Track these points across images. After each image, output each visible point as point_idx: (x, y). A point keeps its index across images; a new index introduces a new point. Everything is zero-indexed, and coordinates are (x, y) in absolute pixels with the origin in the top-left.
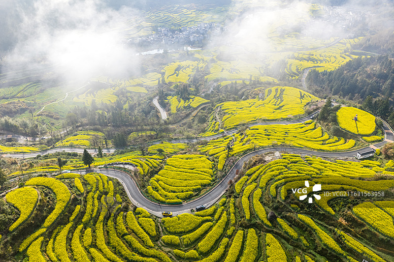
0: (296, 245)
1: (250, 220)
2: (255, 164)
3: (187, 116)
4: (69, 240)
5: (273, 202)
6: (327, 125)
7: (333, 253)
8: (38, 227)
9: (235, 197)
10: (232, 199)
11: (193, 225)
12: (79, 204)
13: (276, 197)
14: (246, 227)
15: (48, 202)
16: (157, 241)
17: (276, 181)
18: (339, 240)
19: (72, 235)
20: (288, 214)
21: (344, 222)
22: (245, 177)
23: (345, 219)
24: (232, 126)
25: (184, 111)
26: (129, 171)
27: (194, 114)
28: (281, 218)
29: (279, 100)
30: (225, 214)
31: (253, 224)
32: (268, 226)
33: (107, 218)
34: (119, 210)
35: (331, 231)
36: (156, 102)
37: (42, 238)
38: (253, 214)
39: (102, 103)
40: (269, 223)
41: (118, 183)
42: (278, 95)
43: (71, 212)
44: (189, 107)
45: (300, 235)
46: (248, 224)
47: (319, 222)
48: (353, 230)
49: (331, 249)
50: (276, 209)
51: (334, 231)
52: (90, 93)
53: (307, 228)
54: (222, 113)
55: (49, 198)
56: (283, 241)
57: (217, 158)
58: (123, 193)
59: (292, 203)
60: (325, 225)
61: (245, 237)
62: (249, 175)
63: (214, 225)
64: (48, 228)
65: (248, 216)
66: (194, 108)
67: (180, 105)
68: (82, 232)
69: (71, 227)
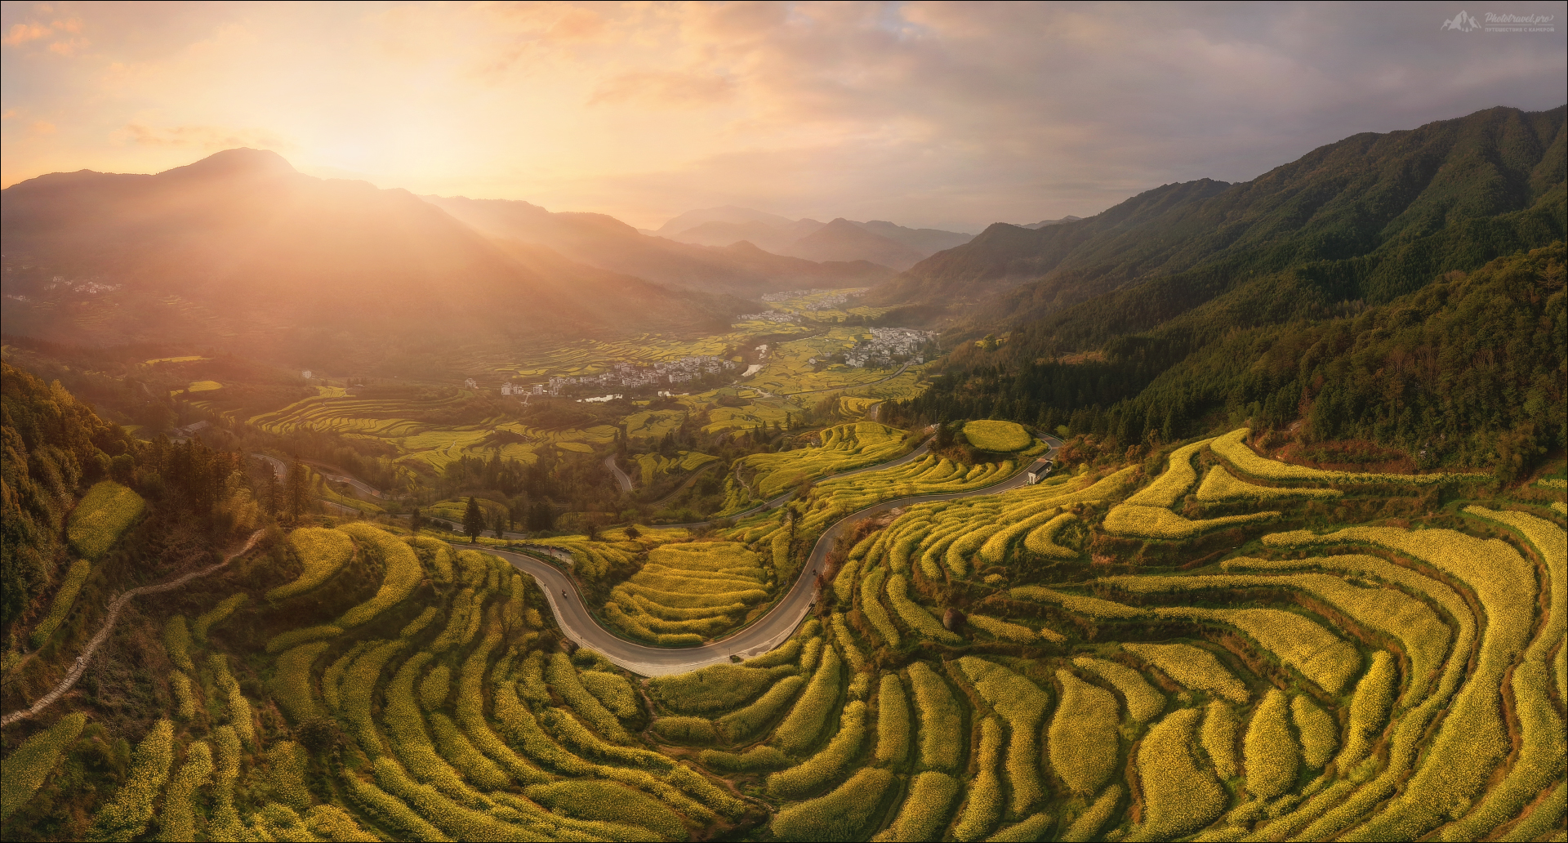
0: (1044, 652)
1: (901, 646)
2: (860, 537)
3: (677, 486)
4: (388, 674)
5: (940, 590)
6: (956, 452)
7: (1122, 623)
8: (327, 619)
9: (842, 610)
10: (836, 617)
11: (748, 690)
12: (434, 604)
13: (943, 579)
14: (897, 664)
15: (368, 576)
16: (639, 730)
17: (926, 549)
18: (1117, 594)
19: (398, 668)
20: (988, 600)
21: (1105, 560)
22: (851, 565)
23: (1102, 554)
24: (779, 489)
25: (670, 477)
26: (561, 566)
27: (691, 482)
28: (976, 613)
29: (851, 442)
30: (828, 651)
31: (912, 649)
32: (954, 643)
33: (495, 656)
34: (533, 646)
35: (1089, 592)
36: (611, 464)
37: (323, 646)
38: (902, 630)
39: (512, 460)
40: (952, 636)
41: (534, 584)
42: (845, 436)
43: (413, 614)
44: (678, 470)
45: (1037, 629)
46: (902, 656)
47: (1058, 585)
48: (1127, 564)
49: (1116, 618)
50: (954, 601)
51: (1096, 585)
52: (493, 446)
53: (1043, 609)
54: (751, 472)
55: (373, 569)
56: (1008, 659)
57: (768, 543)
58: (545, 609)
59: (986, 574)
60: (1074, 584)
61: (906, 687)
62: (860, 558)
63: (808, 680)
64: (349, 629)
65: (893, 640)
66: (689, 472)
67: (660, 466)
68: (424, 670)
69: (400, 649)
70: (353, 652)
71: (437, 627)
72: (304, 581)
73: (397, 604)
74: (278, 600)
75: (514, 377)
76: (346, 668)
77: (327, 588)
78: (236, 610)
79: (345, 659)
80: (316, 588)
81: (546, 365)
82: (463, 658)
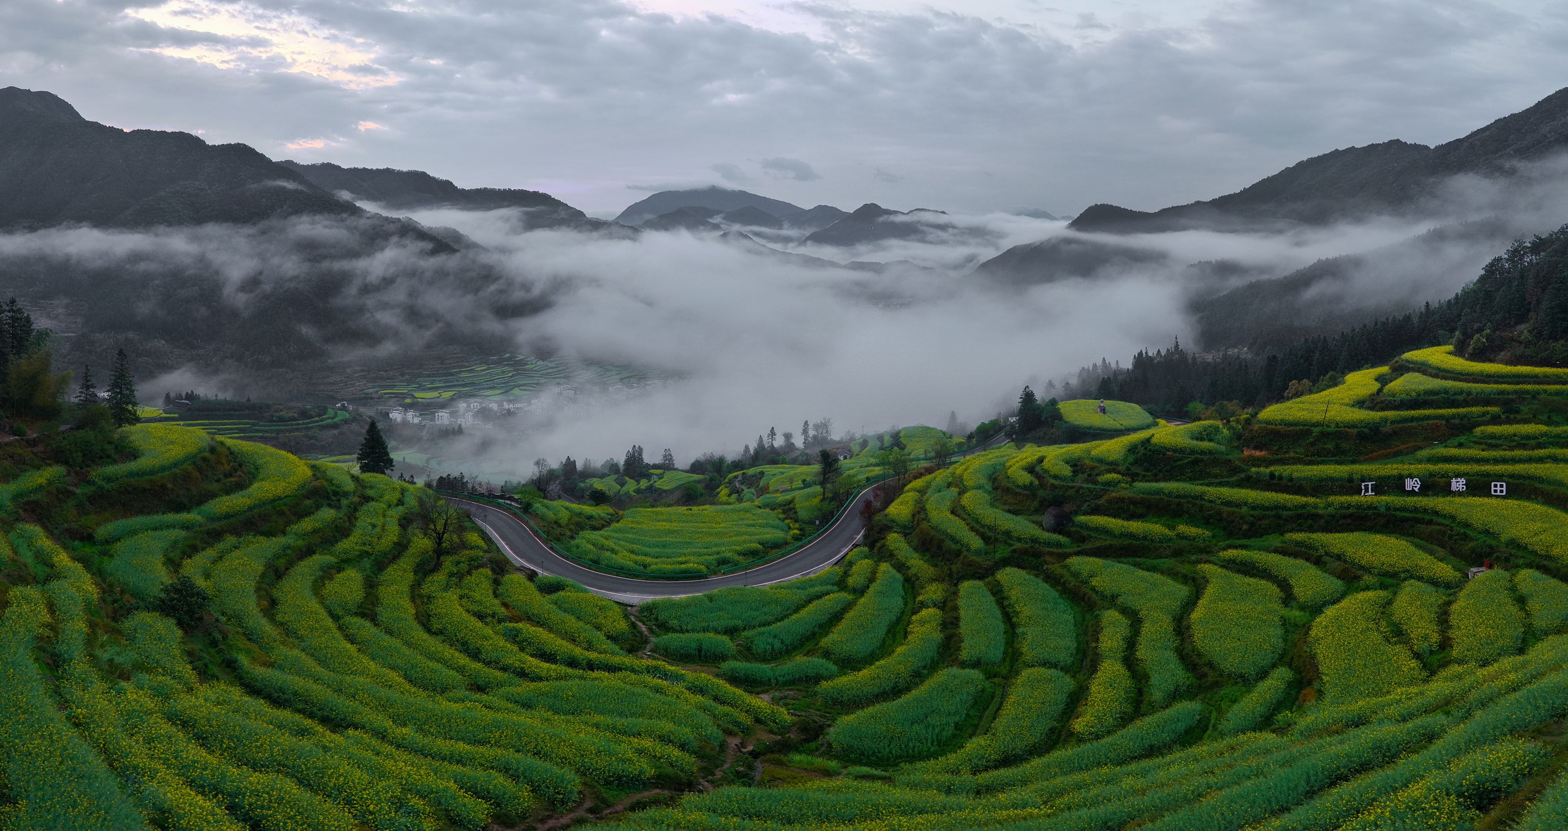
0: (1183, 549)
1: (989, 553)
4: (277, 571)
8: (182, 506)
12: (332, 506)
14: (982, 571)
19: (288, 569)
22: (910, 495)
31: (1002, 556)
32: (1059, 545)
33: (425, 569)
34: (477, 564)
37: (178, 535)
38: (987, 534)
43: (303, 512)
44: (650, 490)
45: (1171, 527)
46: (988, 564)
61: (997, 592)
64: (214, 519)
65: (977, 546)
66: (665, 491)
67: (625, 489)
68: (327, 573)
69: (289, 547)
70: (221, 546)
71: (342, 531)
72: (143, 463)
73: (280, 498)
74: (109, 479)
75: (408, 401)
76: (214, 562)
77: (177, 471)
78: (50, 483)
79: (211, 553)
80: (163, 469)
81: (454, 386)
82: (380, 566)
